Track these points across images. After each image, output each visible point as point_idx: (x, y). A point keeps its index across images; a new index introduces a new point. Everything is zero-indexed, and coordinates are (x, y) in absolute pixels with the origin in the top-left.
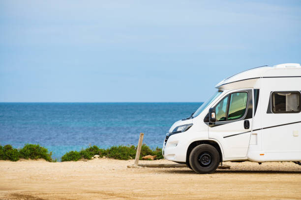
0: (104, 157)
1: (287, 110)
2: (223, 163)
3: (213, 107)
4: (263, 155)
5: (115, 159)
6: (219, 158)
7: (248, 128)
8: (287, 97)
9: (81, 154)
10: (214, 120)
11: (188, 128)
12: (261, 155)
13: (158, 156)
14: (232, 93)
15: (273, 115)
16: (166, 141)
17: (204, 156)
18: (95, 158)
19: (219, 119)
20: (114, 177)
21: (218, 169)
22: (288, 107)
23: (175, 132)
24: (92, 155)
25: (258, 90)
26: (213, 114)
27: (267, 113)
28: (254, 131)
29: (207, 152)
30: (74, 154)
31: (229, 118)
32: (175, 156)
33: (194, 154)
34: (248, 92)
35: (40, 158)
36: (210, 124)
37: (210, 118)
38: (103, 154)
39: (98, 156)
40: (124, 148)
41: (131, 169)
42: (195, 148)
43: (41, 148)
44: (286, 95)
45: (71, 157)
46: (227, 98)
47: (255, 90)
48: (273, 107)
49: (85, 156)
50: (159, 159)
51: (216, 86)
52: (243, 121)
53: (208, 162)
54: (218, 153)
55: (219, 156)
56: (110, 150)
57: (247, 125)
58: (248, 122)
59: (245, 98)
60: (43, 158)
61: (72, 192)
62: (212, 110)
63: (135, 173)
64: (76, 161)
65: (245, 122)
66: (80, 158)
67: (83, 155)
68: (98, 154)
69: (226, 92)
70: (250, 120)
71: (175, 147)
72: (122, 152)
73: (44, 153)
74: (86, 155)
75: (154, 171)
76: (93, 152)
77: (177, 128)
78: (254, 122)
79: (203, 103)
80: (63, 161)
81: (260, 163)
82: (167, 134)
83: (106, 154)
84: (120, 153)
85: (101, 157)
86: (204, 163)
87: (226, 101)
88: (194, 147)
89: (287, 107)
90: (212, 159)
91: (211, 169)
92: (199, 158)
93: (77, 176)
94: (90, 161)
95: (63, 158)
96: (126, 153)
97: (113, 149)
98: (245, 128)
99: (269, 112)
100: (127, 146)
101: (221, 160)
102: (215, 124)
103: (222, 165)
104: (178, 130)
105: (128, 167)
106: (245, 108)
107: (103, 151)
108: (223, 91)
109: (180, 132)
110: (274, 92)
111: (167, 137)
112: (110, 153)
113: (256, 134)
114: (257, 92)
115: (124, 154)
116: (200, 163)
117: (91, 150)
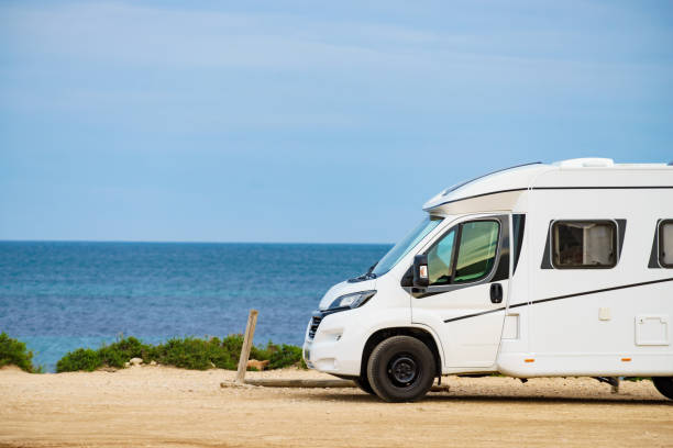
0: (153, 363)
1: (585, 262)
2: (443, 379)
3: (421, 253)
4: (532, 361)
5: (178, 367)
6: (434, 367)
7: (500, 301)
8: (585, 233)
9: (102, 355)
10: (425, 283)
11: (365, 298)
12: (527, 361)
13: (272, 362)
14: (465, 223)
15: (555, 272)
16: (314, 329)
17: (402, 362)
18: (132, 364)
19: (434, 281)
20: (202, 408)
21: (429, 393)
22: (588, 255)
23: (336, 308)
24: (126, 358)
25: (523, 216)
26: (424, 269)
27: (542, 267)
28: (511, 307)
29: (408, 354)
30: (86, 355)
31: (457, 277)
32: (335, 364)
33: (379, 357)
34: (499, 221)
35: (9, 363)
36: (415, 291)
37: (415, 279)
38: (150, 356)
39: (139, 360)
40: (198, 342)
41: (230, 389)
42: (381, 345)
43: (10, 341)
44: (585, 228)
45: (79, 362)
46: (452, 234)
47: (515, 216)
48: (554, 255)
49: (110, 360)
50: (275, 368)
51: (425, 207)
52: (489, 286)
53: (409, 376)
54: (432, 356)
55: (433, 362)
56: (167, 348)
57: (496, 295)
58: (500, 287)
59: (493, 234)
60: (16, 364)
61: (130, 441)
62: (419, 261)
63: (243, 398)
64: (91, 371)
65: (493, 288)
66: (100, 365)
67: (106, 359)
68: (139, 356)
69: (451, 220)
70: (503, 283)
71: (334, 343)
72: (195, 351)
73: (18, 353)
74: (114, 358)
75: (285, 396)
76: (128, 353)
77: (340, 299)
78: (513, 287)
79: (392, 246)
80: (59, 371)
81: (524, 380)
82: (316, 313)
83: (158, 357)
84: (188, 356)
85: (146, 363)
86: (401, 378)
87: (450, 239)
88: (378, 343)
89: (585, 254)
90: (418, 369)
91: (417, 391)
92: (389, 366)
93: (117, 406)
94: (122, 371)
95: (59, 364)
96: (201, 353)
97: (172, 344)
98: (493, 302)
99: (545, 265)
100: (203, 339)
101: (438, 373)
102: (423, 290)
103: (439, 383)
104: (343, 304)
105: (222, 386)
106: (493, 255)
107: (151, 348)
108: (443, 218)
109: (347, 308)
110: (558, 222)
111: (317, 320)
112: (165, 354)
113: (517, 315)
114: (520, 221)
115: (198, 357)
116: (391, 378)
117: (123, 346)
